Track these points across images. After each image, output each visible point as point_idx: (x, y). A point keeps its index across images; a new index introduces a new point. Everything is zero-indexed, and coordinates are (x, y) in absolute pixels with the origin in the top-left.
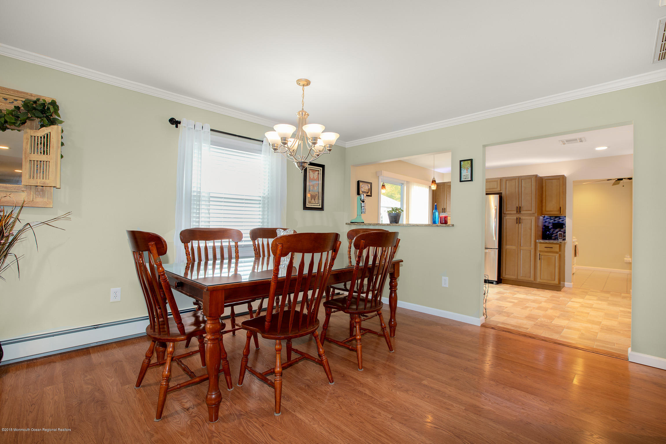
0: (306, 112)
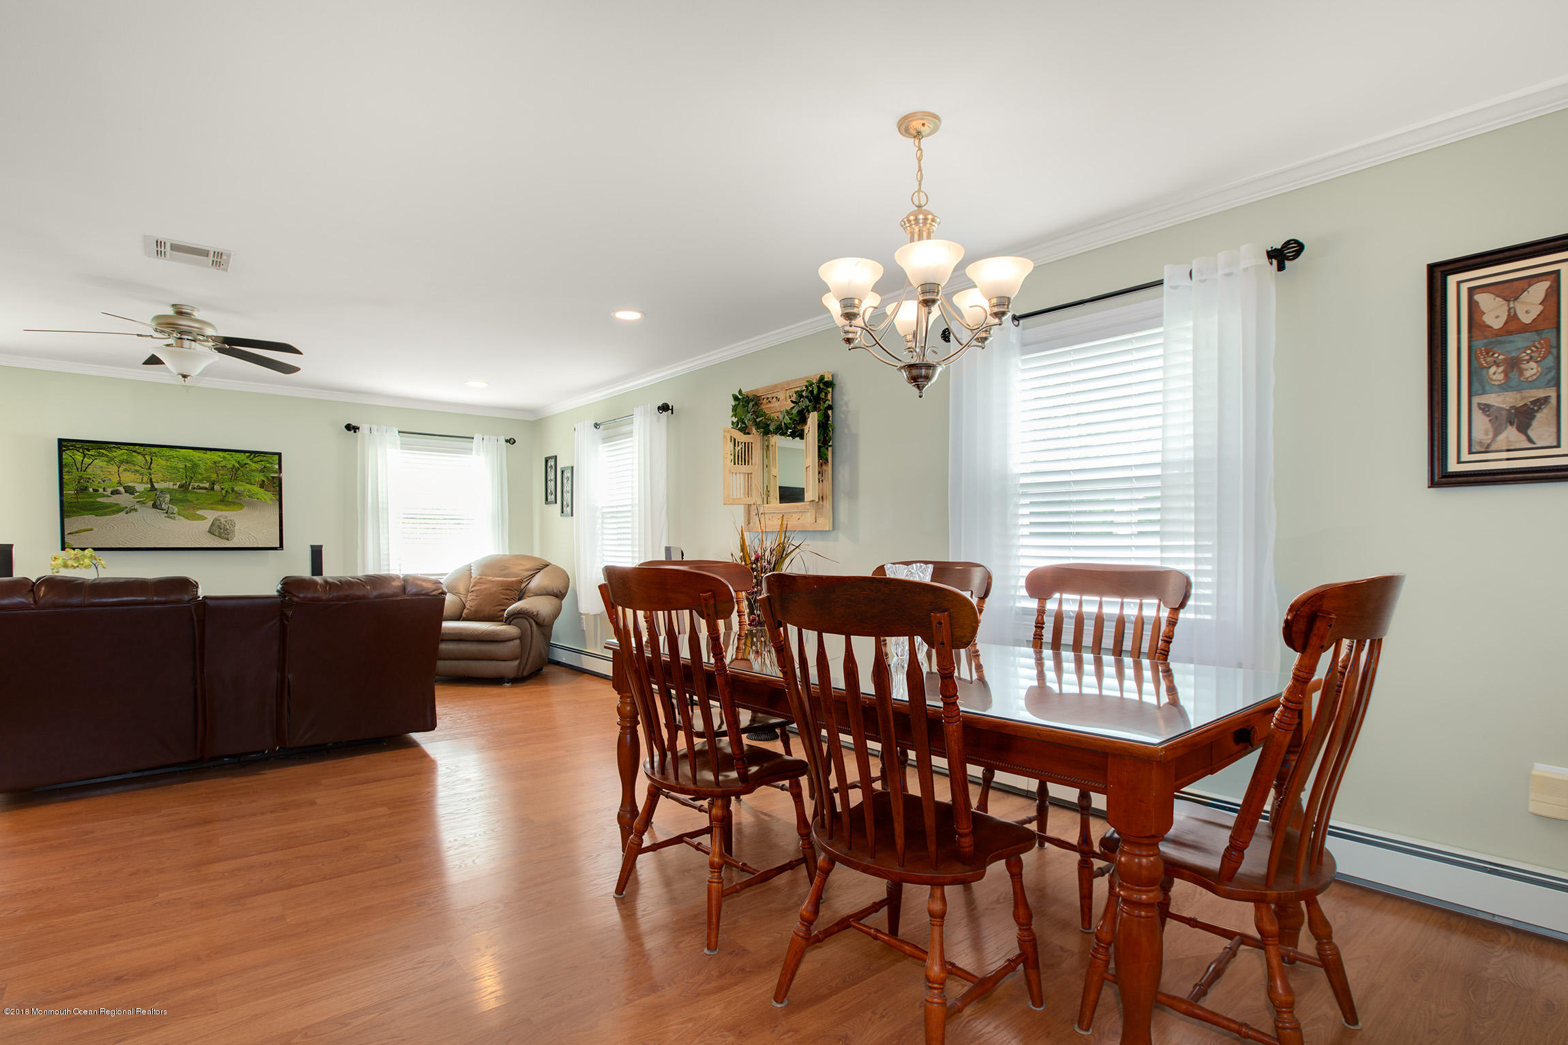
0: (926, 213)
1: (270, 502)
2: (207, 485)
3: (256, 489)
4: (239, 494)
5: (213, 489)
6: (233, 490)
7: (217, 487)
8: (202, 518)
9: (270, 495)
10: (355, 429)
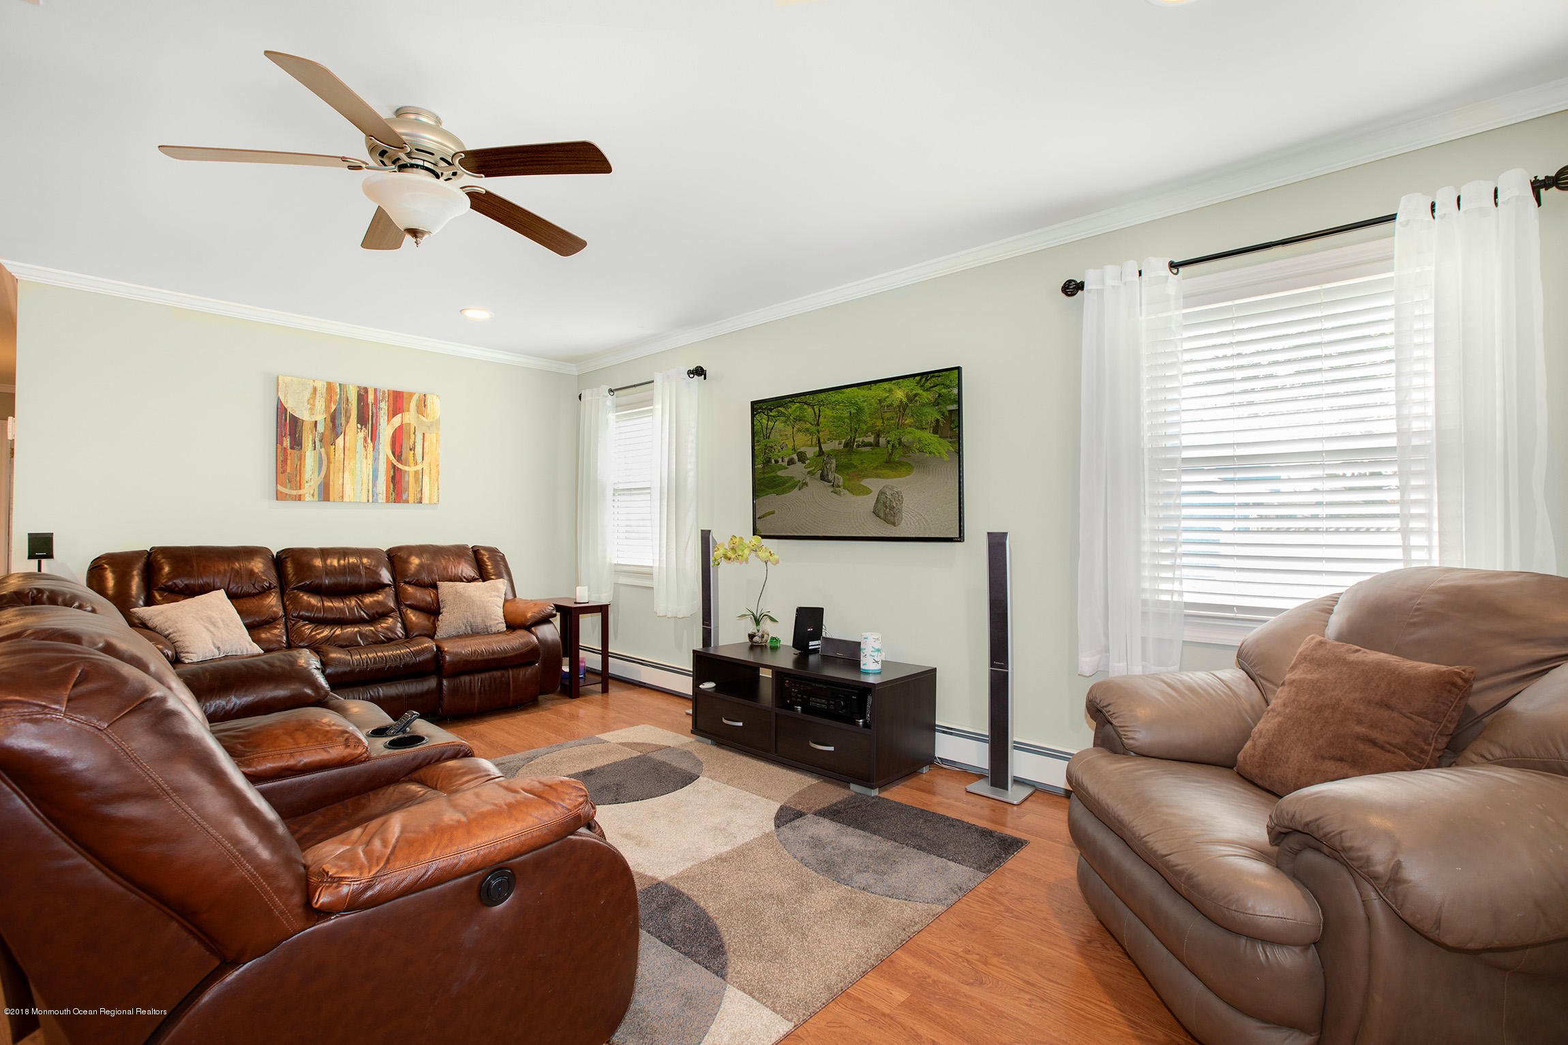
1: (946, 458)
2: (871, 439)
3: (927, 436)
4: (906, 448)
5: (877, 444)
6: (900, 443)
7: (882, 441)
8: (867, 491)
9: (945, 442)
10: (1080, 286)
